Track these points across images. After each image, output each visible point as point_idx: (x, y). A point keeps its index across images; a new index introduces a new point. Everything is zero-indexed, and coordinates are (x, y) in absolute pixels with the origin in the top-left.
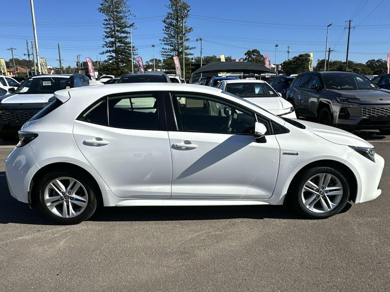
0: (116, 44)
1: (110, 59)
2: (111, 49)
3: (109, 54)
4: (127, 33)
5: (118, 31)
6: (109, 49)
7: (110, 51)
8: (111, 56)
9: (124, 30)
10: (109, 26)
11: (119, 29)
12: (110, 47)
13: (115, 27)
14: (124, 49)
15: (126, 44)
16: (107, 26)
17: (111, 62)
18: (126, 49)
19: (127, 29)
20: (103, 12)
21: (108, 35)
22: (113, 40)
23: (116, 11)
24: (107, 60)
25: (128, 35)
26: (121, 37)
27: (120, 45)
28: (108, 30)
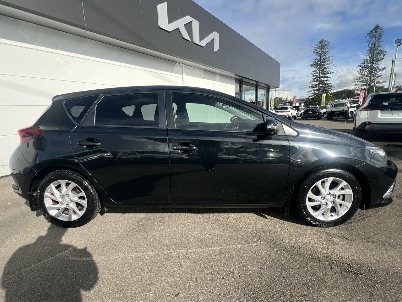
0: (319, 85)
1: (313, 95)
2: (315, 89)
3: (313, 92)
4: (327, 77)
5: (322, 77)
6: (313, 89)
7: (314, 90)
8: (315, 93)
9: (326, 75)
10: (316, 75)
11: (323, 75)
12: (314, 87)
13: (320, 75)
14: (325, 87)
15: (325, 84)
16: (314, 75)
17: (314, 96)
18: (326, 88)
19: (328, 75)
20: (313, 67)
21: (314, 80)
22: (317, 83)
23: (322, 65)
24: (311, 95)
25: (329, 79)
26: (324, 81)
27: (322, 85)
28: (315, 77)
